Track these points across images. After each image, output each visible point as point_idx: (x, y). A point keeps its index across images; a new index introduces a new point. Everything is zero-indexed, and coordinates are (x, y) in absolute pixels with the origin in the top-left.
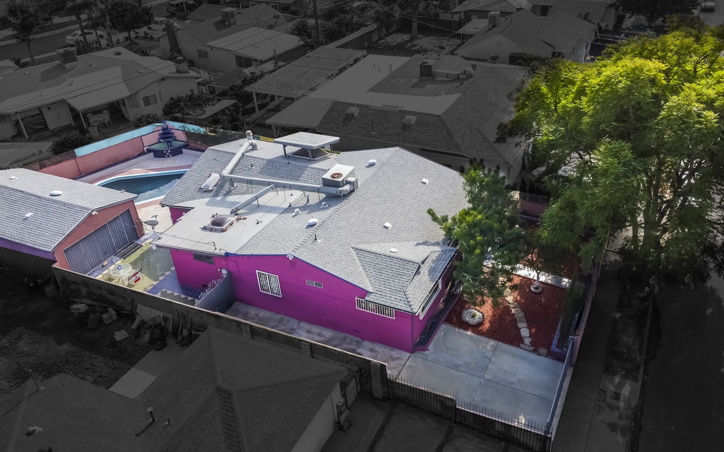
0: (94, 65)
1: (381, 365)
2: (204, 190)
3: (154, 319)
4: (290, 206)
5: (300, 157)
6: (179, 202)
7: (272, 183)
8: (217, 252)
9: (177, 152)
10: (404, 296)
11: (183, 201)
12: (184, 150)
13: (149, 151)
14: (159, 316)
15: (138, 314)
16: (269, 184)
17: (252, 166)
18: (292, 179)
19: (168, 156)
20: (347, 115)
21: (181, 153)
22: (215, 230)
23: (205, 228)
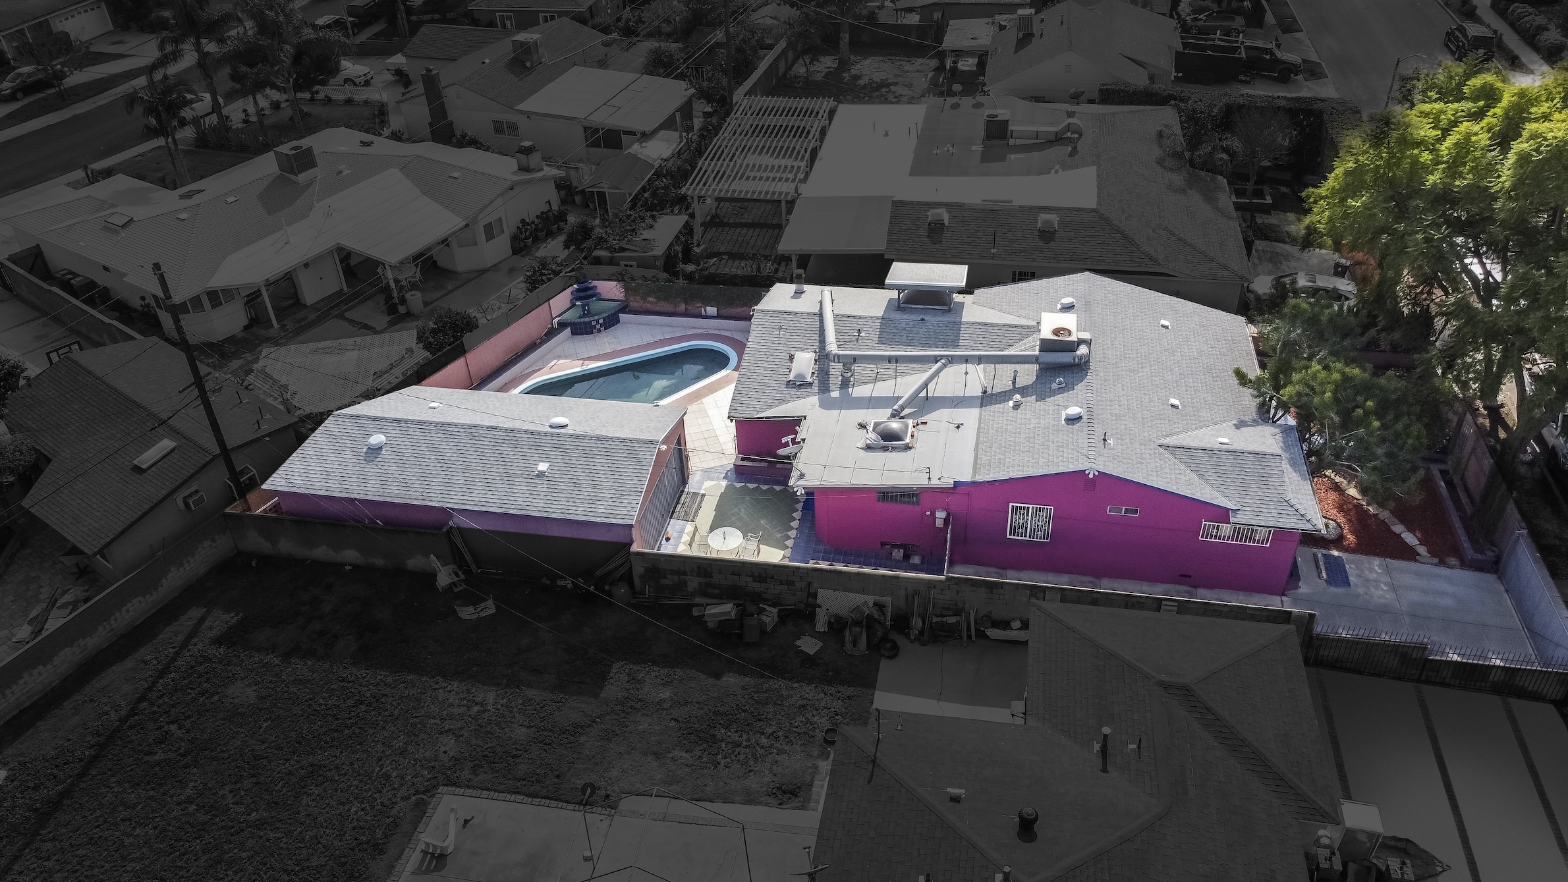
0: (346, 172)
1: (1309, 614)
2: (798, 383)
3: (857, 609)
4: (985, 392)
5: (921, 307)
6: (763, 409)
7: (942, 357)
8: (935, 482)
9: (611, 321)
10: (1290, 508)
11: (770, 407)
12: (622, 317)
13: (562, 325)
14: (865, 603)
15: (820, 607)
16: (936, 359)
17: (859, 332)
18: (945, 346)
19: (599, 331)
20: (930, 224)
21: (618, 322)
22: (892, 448)
23: (869, 448)
